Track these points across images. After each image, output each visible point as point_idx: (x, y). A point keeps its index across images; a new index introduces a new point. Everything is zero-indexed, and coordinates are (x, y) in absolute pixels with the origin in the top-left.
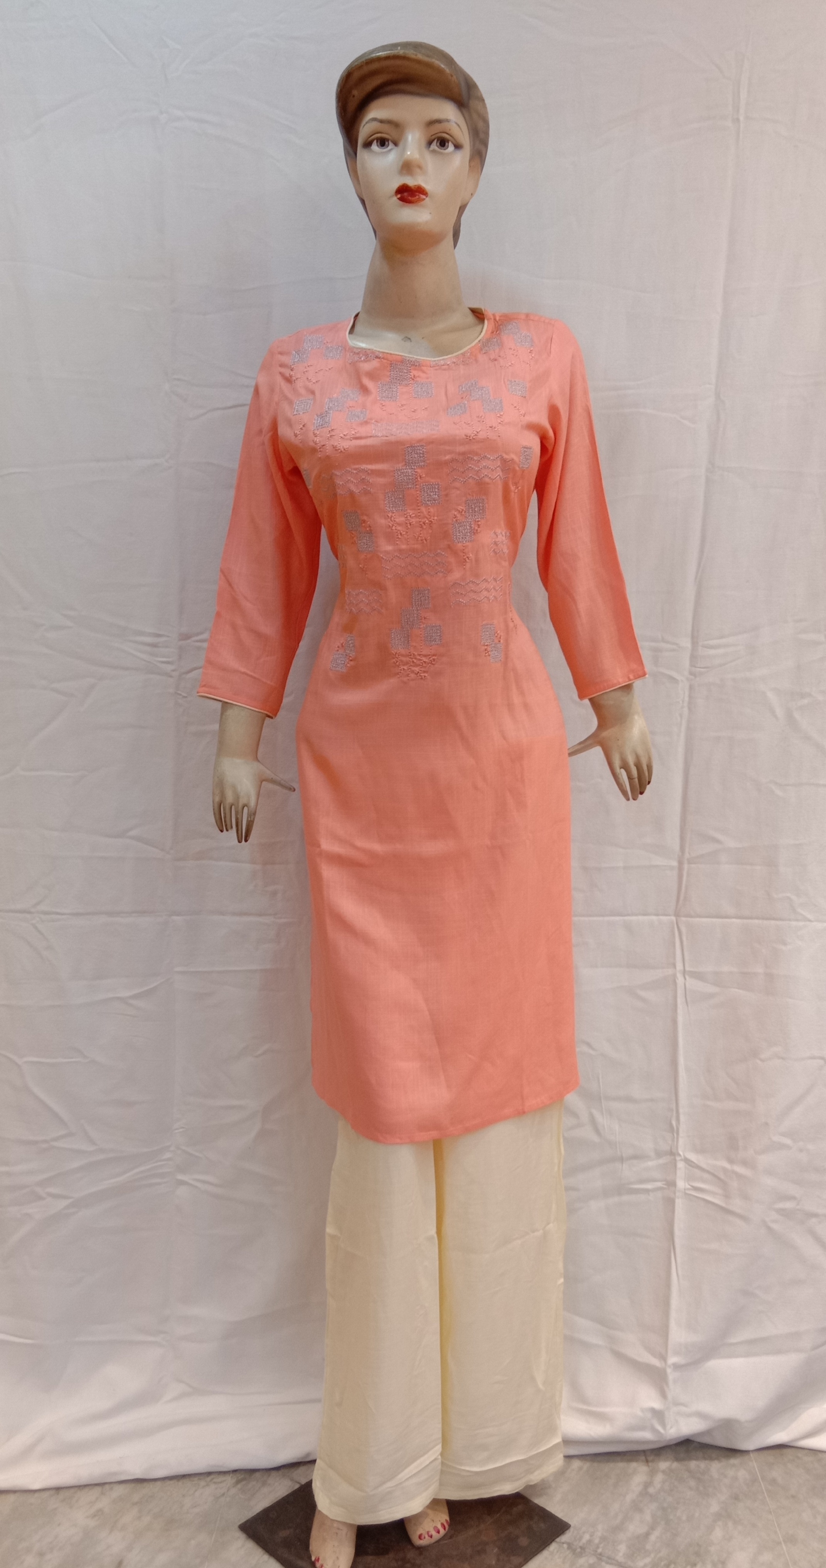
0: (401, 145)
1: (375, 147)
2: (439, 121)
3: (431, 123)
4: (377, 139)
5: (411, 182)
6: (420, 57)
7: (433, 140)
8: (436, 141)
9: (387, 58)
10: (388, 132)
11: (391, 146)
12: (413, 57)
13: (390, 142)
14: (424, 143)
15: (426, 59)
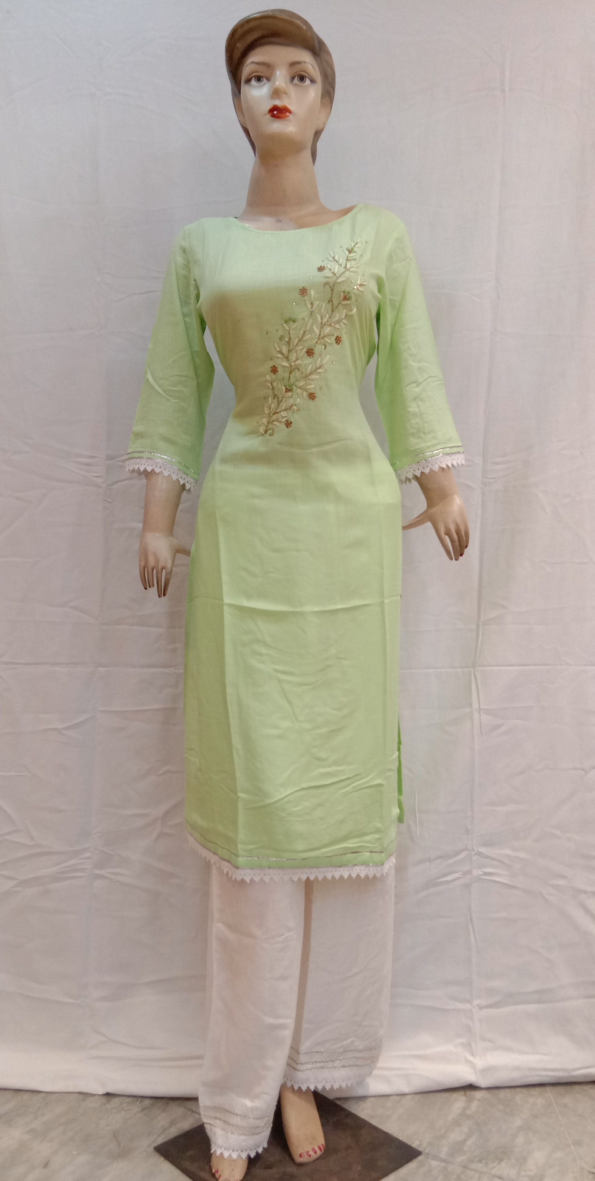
1: (253, 82)
4: (255, 77)
5: (279, 103)
6: (284, 17)
7: (295, 76)
8: (297, 77)
9: (261, 18)
10: (262, 71)
12: (280, 16)
13: (264, 78)
14: (288, 78)
15: (289, 18)
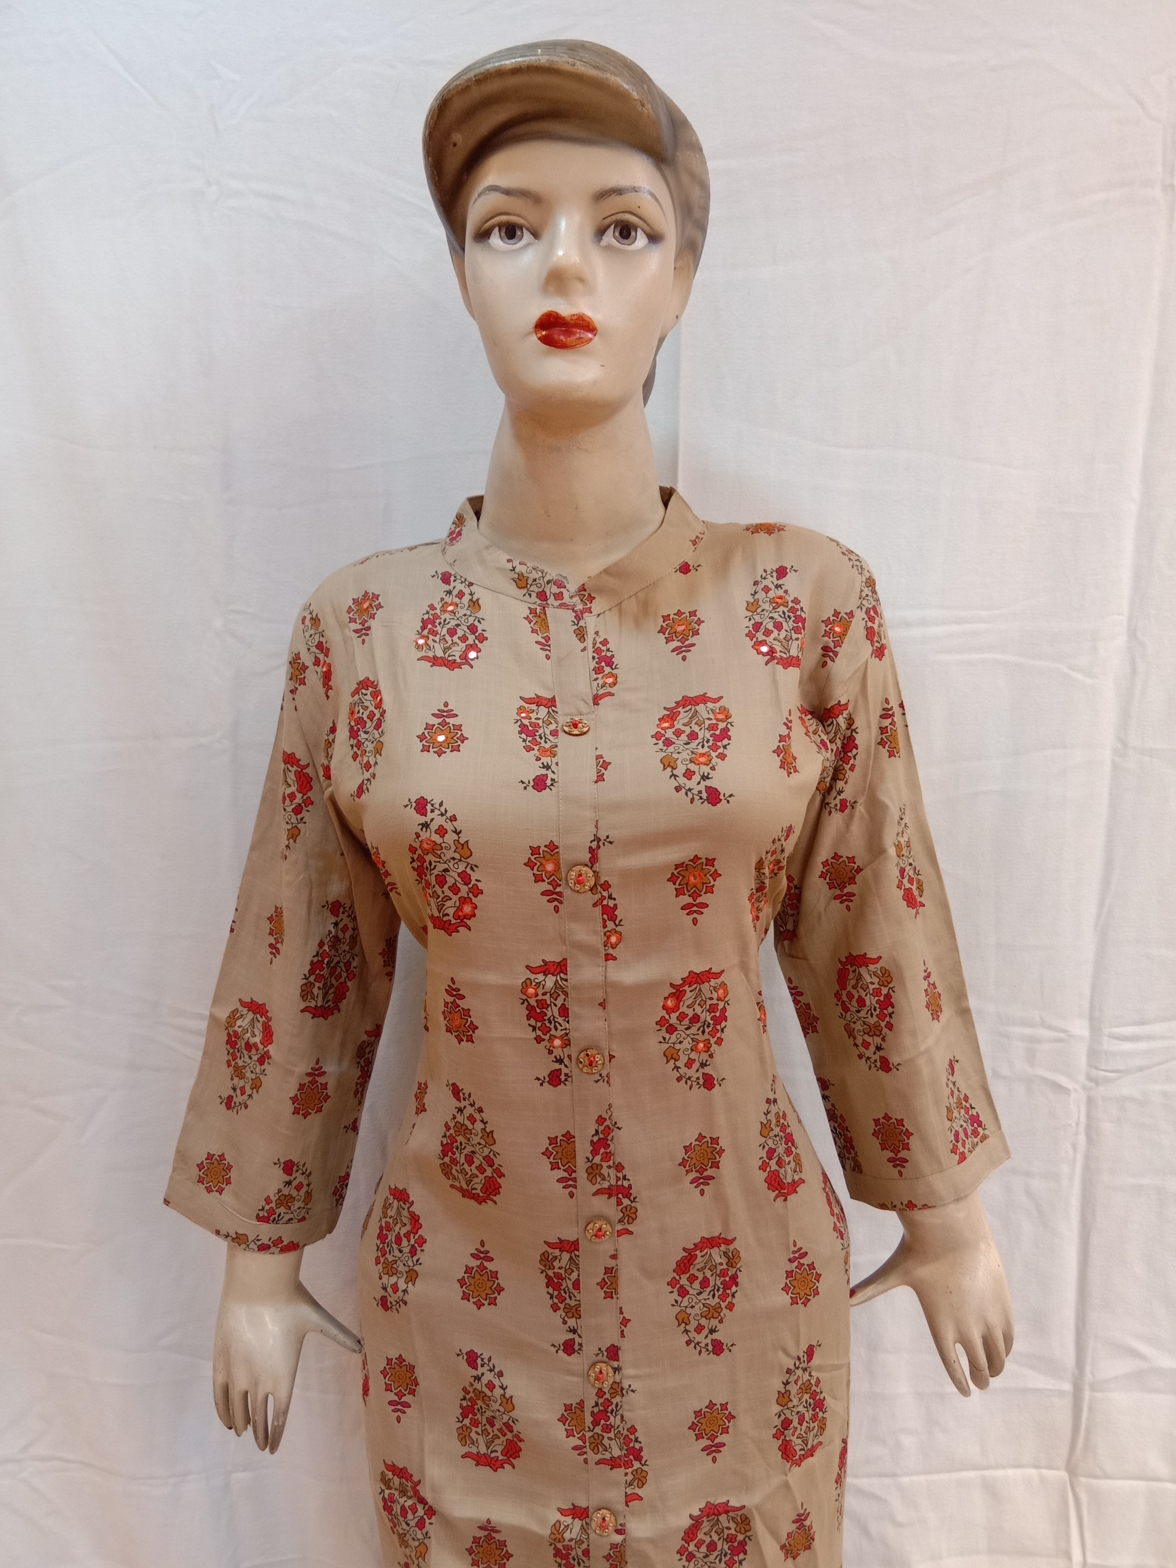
0: (545, 237)
1: (496, 240)
2: (618, 191)
3: (603, 195)
4: (500, 226)
5: (565, 309)
6: (581, 68)
7: (608, 227)
8: (612, 227)
9: (516, 71)
10: (521, 213)
11: (527, 237)
12: (569, 68)
13: (525, 231)
14: (589, 231)
15: (592, 72)
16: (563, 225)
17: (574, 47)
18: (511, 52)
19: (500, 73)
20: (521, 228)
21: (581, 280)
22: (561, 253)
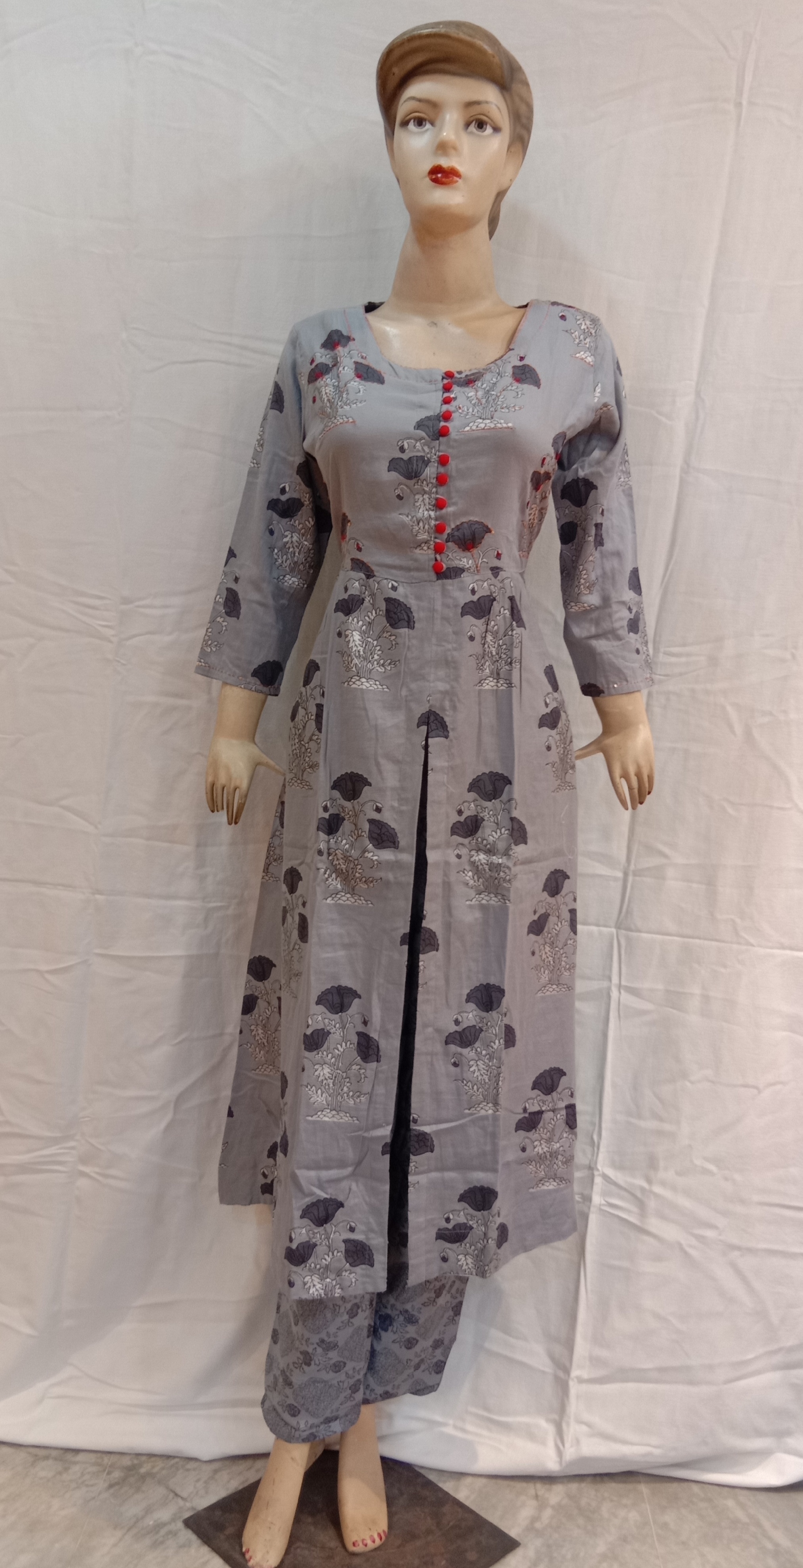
2: (478, 103)
3: (469, 104)
5: (445, 163)
6: (462, 36)
7: (471, 122)
8: (474, 122)
9: (429, 36)
10: (425, 112)
11: (428, 126)
12: (457, 36)
13: (427, 121)
15: (468, 39)
16: (448, 117)
17: (459, 25)
18: (426, 26)
19: (420, 37)
20: (425, 120)
21: (455, 148)
22: (445, 134)
